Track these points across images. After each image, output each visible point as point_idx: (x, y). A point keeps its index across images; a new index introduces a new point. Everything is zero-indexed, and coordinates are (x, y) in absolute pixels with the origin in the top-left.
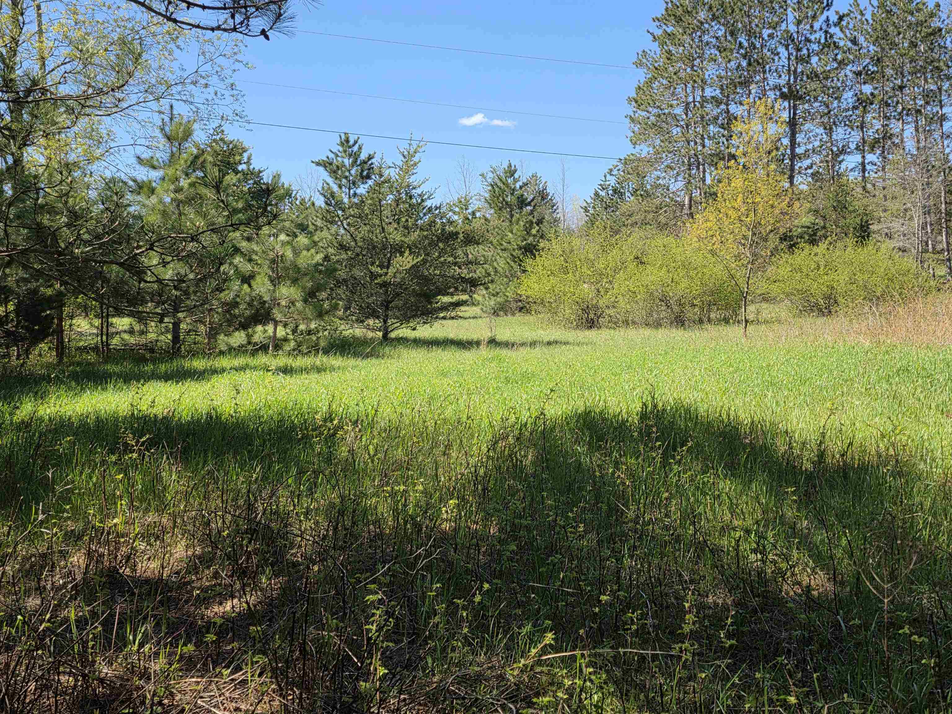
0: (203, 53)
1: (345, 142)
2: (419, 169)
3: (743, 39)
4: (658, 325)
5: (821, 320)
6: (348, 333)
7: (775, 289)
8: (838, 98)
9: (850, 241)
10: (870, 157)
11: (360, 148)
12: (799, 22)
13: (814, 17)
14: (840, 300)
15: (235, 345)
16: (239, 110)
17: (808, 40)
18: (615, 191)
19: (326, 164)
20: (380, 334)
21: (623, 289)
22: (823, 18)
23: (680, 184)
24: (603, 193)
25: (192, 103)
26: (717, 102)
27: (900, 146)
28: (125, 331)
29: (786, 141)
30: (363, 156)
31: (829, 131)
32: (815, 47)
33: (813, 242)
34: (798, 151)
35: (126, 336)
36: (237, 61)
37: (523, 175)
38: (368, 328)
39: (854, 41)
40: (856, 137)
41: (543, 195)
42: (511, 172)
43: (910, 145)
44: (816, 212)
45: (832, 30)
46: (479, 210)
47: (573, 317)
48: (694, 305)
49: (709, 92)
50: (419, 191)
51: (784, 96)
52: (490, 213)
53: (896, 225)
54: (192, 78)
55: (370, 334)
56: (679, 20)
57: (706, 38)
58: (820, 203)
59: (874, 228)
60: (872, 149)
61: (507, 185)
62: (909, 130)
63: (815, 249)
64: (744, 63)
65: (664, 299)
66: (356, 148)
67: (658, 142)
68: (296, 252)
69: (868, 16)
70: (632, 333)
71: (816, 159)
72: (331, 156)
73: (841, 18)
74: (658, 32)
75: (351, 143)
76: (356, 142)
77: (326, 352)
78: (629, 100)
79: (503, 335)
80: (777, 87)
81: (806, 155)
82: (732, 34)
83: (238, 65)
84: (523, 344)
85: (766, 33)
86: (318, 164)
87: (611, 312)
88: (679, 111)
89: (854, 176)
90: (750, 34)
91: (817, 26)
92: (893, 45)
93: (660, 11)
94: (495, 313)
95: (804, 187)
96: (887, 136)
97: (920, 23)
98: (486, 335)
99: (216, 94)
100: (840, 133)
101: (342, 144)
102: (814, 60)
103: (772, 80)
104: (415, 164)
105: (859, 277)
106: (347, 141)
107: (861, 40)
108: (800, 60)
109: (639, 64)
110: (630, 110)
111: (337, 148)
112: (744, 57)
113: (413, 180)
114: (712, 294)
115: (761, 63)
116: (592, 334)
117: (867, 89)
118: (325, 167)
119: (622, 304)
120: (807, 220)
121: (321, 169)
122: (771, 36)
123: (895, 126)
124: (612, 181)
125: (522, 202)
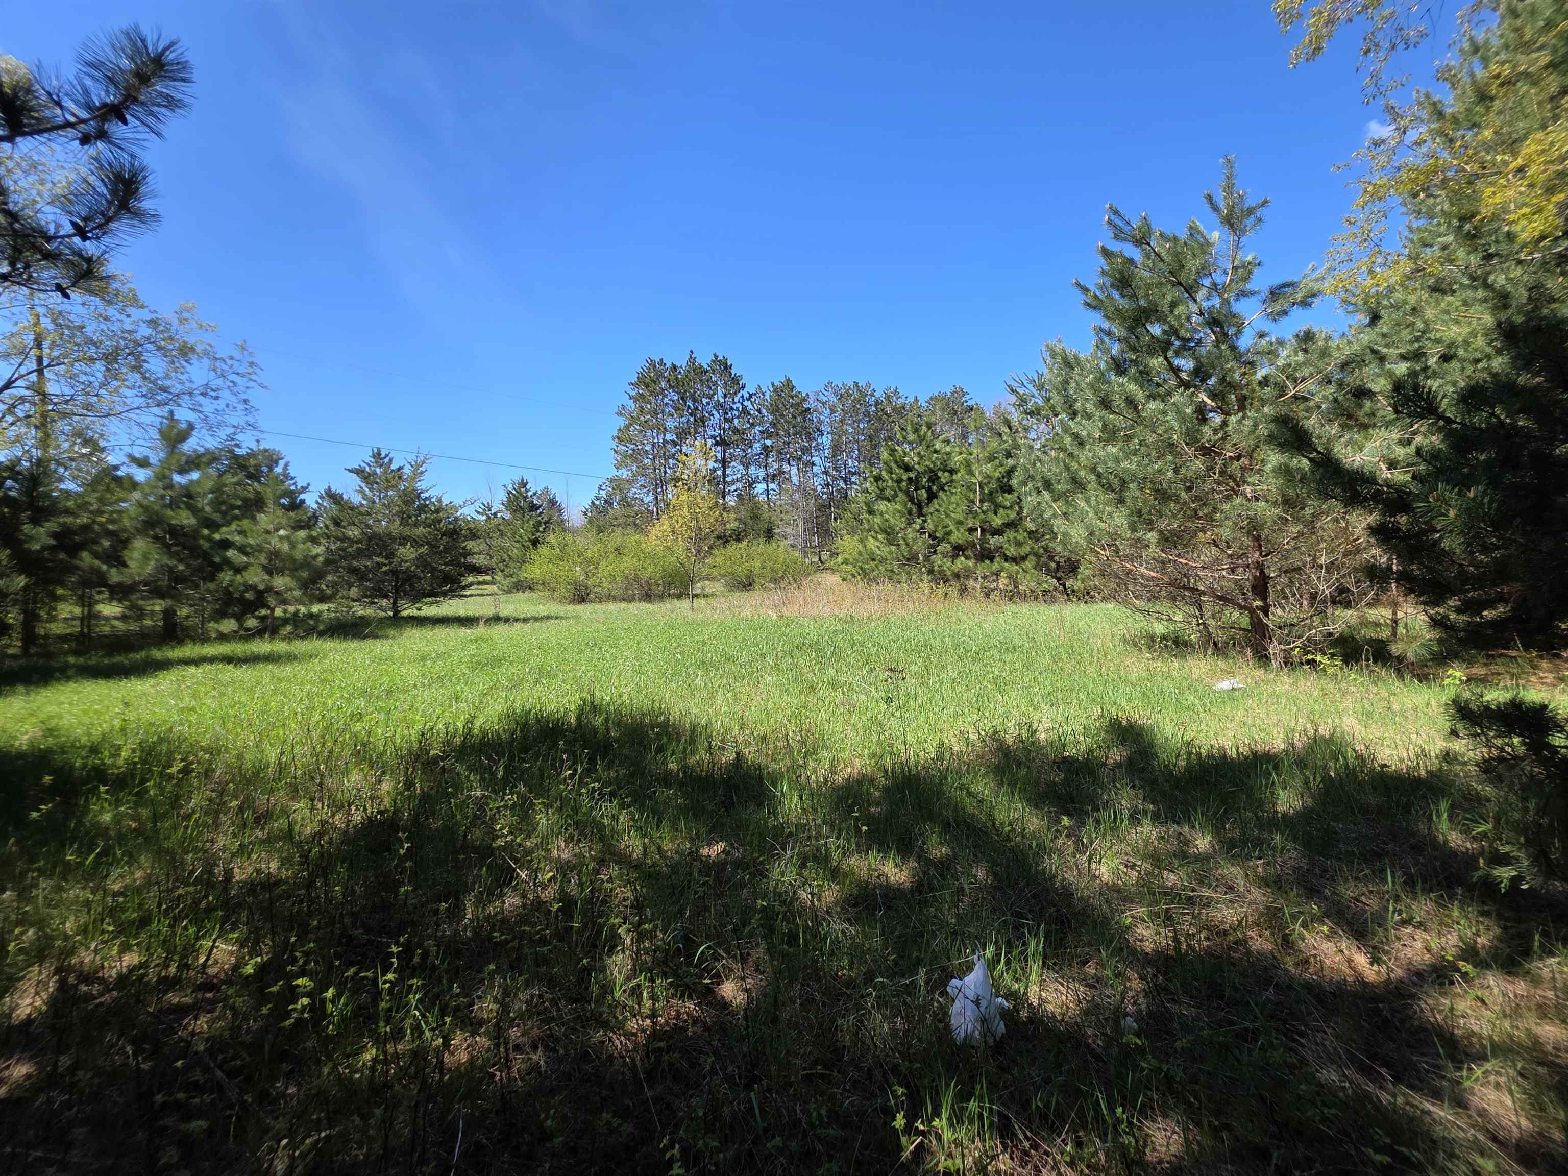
0: (214, 370)
1: (377, 455)
2: (426, 476)
3: (690, 403)
4: (630, 599)
5: (745, 595)
6: (361, 613)
7: (715, 572)
8: (751, 447)
9: (762, 540)
10: (772, 486)
11: (391, 460)
12: (725, 396)
13: (735, 393)
14: (756, 580)
15: (225, 632)
16: (252, 421)
17: (732, 409)
18: (606, 501)
19: (359, 472)
20: (391, 613)
21: (606, 574)
22: (739, 395)
23: (651, 498)
24: (597, 503)
25: (201, 412)
26: (675, 444)
27: (789, 480)
28: (116, 618)
29: (719, 473)
30: (394, 467)
31: (747, 467)
32: (736, 413)
33: (739, 540)
34: (728, 479)
35: (116, 623)
36: (250, 380)
37: (533, 488)
38: (381, 608)
39: (759, 411)
40: (762, 473)
41: (553, 503)
42: (524, 484)
43: (795, 480)
44: (740, 520)
45: (746, 403)
46: (500, 511)
47: (567, 594)
48: (658, 585)
49: (669, 437)
50: (427, 495)
51: (717, 444)
52: (508, 516)
53: (789, 530)
54: (201, 390)
55: (382, 614)
56: (647, 386)
57: (666, 400)
58: (743, 515)
59: (776, 531)
60: (773, 481)
61: (520, 494)
62: (794, 471)
63: (740, 545)
64: (692, 419)
65: (637, 579)
66: (386, 460)
67: (634, 468)
68: (293, 546)
69: (767, 397)
70: (612, 607)
71: (739, 485)
72: (363, 465)
73: (751, 396)
74: (633, 393)
75: (383, 455)
76: (387, 456)
77: (321, 634)
78: (613, 439)
79: (506, 610)
80: (713, 437)
81: (733, 483)
82: (683, 399)
83: (251, 384)
84: (517, 620)
85: (705, 401)
86: (351, 471)
87: (597, 590)
88: (648, 448)
89: (763, 498)
90: (694, 400)
91: (736, 400)
92: (782, 416)
93: (634, 380)
94: (509, 592)
95: (733, 504)
96: (781, 472)
97: (798, 404)
98: (490, 611)
99: (227, 406)
100: (753, 470)
101: (374, 457)
102: (736, 421)
103: (710, 432)
104: (422, 473)
105: (768, 564)
106: (379, 454)
107: (764, 411)
108: (726, 420)
109: (620, 414)
110: (614, 444)
111: (369, 459)
112: (691, 415)
113: (421, 485)
114: (670, 576)
115: (703, 420)
116: (580, 608)
117: (768, 443)
118: (357, 474)
119: (605, 585)
120: (733, 525)
121: (354, 475)
122: (708, 403)
123: (786, 467)
124: (603, 494)
125: (533, 508)
